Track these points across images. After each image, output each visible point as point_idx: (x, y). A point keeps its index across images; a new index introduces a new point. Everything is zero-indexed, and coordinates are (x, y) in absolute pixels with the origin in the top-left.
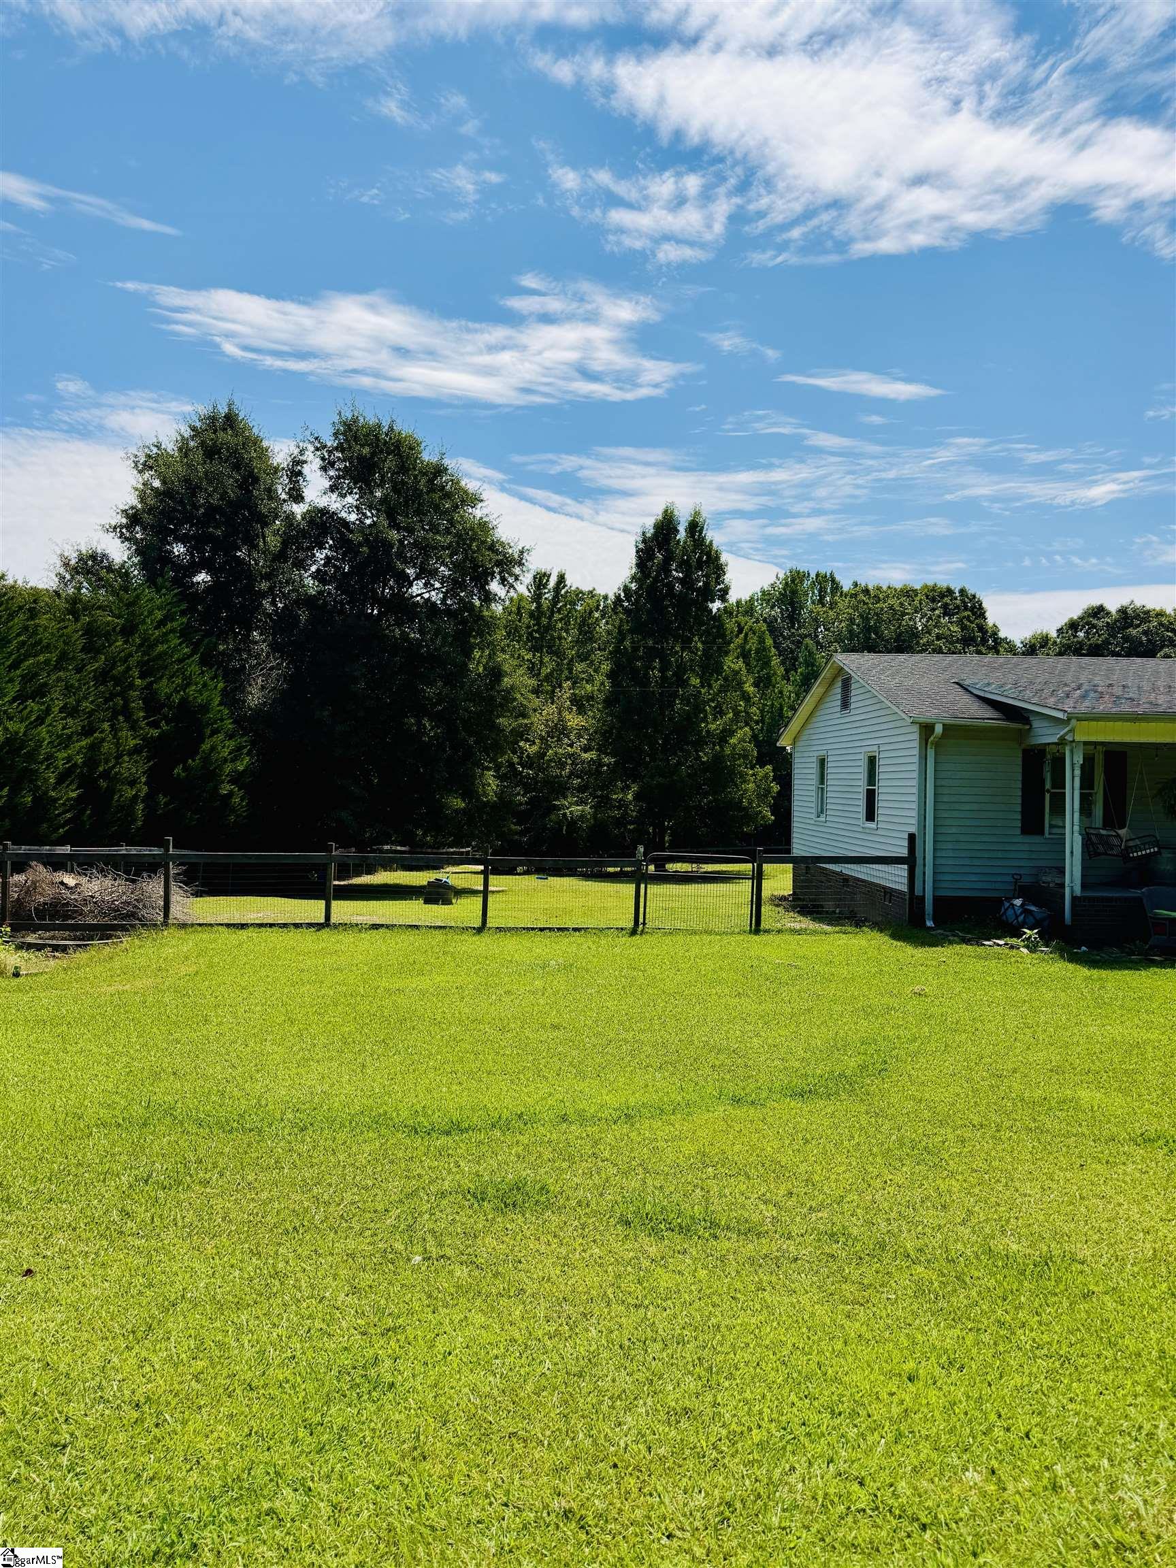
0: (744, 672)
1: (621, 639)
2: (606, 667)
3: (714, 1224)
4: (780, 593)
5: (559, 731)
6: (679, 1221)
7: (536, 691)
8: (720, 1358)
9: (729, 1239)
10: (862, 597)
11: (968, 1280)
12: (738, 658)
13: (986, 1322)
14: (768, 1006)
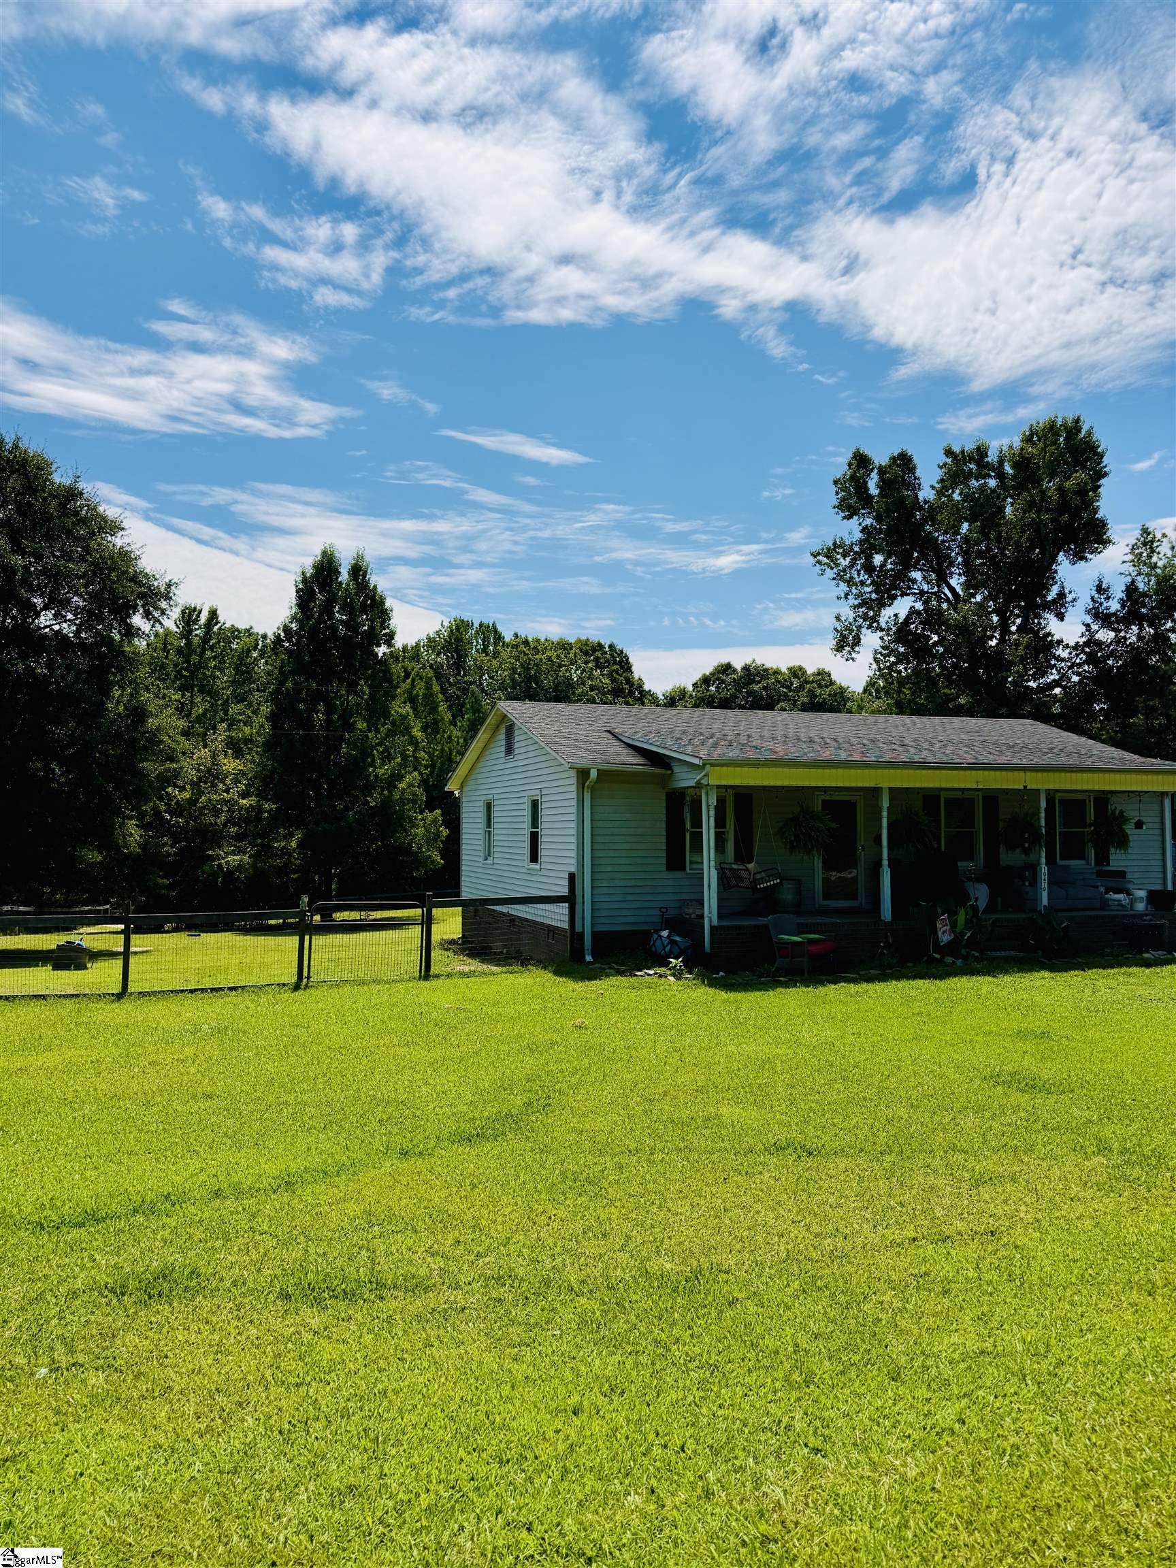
0: (412, 716)
1: (282, 683)
2: (265, 709)
3: (381, 1285)
4: (445, 640)
5: (212, 775)
6: (343, 1286)
7: (186, 733)
8: (387, 1425)
9: (396, 1298)
10: (522, 648)
11: (627, 1305)
12: (405, 703)
13: (644, 1344)
14: (438, 1053)
